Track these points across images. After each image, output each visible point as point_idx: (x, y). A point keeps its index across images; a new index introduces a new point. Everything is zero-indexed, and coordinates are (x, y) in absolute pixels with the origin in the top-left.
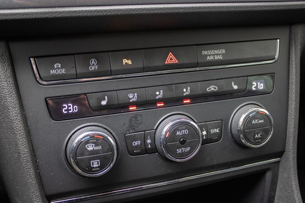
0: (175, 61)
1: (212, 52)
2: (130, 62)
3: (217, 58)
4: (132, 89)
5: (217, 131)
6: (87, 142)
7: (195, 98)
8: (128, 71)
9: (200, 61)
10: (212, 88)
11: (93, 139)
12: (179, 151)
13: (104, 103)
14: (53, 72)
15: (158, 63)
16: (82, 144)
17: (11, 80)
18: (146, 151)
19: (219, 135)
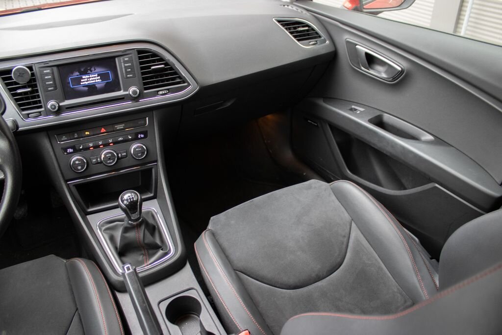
0: (105, 131)
1: (119, 126)
2: (88, 133)
3: (121, 128)
4: (91, 142)
5: (125, 154)
6: (76, 161)
7: (114, 143)
8: (88, 136)
9: (114, 129)
10: (121, 139)
11: (77, 160)
12: (108, 162)
13: (81, 148)
14: (63, 139)
15: (98, 132)
16: (74, 161)
17: (50, 144)
18: (98, 163)
19: (126, 156)
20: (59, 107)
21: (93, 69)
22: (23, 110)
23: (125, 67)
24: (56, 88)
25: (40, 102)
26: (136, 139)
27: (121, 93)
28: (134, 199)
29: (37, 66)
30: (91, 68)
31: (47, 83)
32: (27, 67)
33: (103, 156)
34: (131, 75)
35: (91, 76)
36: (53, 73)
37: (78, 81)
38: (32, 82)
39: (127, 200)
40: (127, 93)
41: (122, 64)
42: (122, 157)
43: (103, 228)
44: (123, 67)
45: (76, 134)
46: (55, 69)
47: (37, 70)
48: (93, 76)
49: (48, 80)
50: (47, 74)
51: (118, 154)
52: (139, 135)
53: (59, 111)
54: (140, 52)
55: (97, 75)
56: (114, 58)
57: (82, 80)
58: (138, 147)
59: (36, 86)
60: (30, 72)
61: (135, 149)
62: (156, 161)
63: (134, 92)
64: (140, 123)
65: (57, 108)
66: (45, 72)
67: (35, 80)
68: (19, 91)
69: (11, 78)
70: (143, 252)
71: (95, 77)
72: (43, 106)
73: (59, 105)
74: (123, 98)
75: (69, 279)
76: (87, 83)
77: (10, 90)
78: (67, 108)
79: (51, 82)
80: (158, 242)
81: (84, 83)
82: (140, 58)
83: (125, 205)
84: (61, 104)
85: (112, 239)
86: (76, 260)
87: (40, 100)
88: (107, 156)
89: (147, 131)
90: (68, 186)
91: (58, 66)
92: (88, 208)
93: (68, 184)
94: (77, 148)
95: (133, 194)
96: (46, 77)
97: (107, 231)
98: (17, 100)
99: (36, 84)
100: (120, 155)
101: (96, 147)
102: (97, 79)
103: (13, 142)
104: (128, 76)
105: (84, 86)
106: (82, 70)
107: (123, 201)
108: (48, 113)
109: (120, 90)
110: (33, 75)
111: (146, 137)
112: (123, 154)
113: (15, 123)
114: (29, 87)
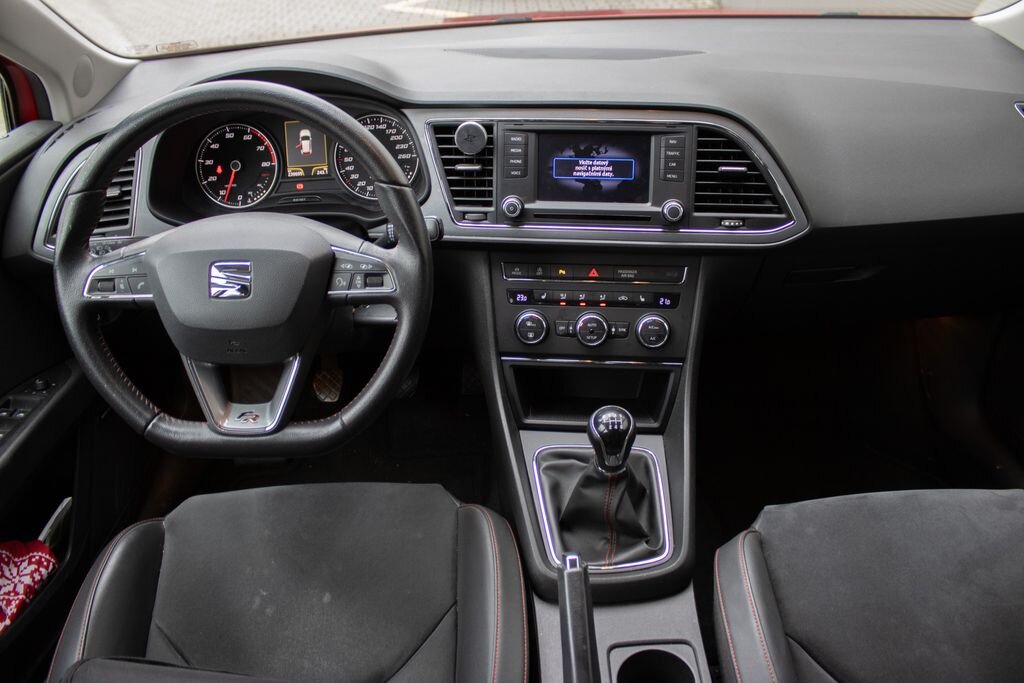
0: (596, 275)
1: (625, 272)
2: (564, 272)
3: (628, 276)
4: (563, 291)
5: (624, 330)
6: (528, 320)
7: (610, 303)
8: (562, 277)
9: (616, 277)
10: (623, 298)
11: (531, 319)
12: (588, 338)
13: (543, 297)
14: (513, 273)
15: (583, 275)
16: (524, 321)
17: (488, 276)
18: (567, 334)
19: (625, 335)
20: (523, 209)
21: (602, 150)
22: (458, 203)
23: (667, 157)
24: (524, 174)
25: (490, 194)
26: (652, 305)
27: (647, 207)
28: (621, 427)
29: (502, 126)
30: (600, 146)
31: (512, 161)
32: (483, 125)
33: (580, 324)
34: (674, 176)
35: (595, 163)
36: (526, 145)
37: (569, 166)
38: (485, 156)
39: (607, 425)
40: (660, 209)
41: (663, 149)
42: (617, 335)
43: (545, 464)
44: (663, 156)
45: (540, 269)
46: (532, 137)
47: (500, 133)
48: (598, 163)
49: (516, 157)
50: (516, 145)
51: (610, 327)
52: (662, 299)
53: (521, 218)
54: (703, 131)
55: (607, 163)
56: (647, 135)
57: (577, 168)
58: (654, 323)
59: (490, 163)
60: (486, 136)
61: (646, 325)
62: (683, 360)
63: (674, 211)
64: (669, 274)
65: (518, 212)
66: (512, 139)
67: (491, 152)
68: (460, 167)
69: (451, 141)
70: (608, 535)
71: (603, 166)
72: (494, 203)
73: (523, 207)
74: (648, 219)
75: (457, 540)
76: (584, 174)
77: (445, 162)
78: (536, 216)
79: (519, 162)
80: (643, 523)
81: (578, 174)
82: (700, 144)
83: (600, 433)
84: (527, 206)
85: (555, 490)
86: (478, 511)
87: (492, 191)
88: (589, 325)
89: (679, 295)
90: (501, 364)
91: (538, 132)
92: (527, 416)
93: (502, 361)
94: (536, 296)
95: (621, 416)
96: (513, 150)
97: (549, 472)
98: (451, 183)
99: (492, 160)
100: (613, 330)
101: (573, 302)
102: (607, 172)
103: (427, 262)
104: (669, 176)
105: (577, 180)
106: (582, 148)
107: (597, 424)
108: (500, 218)
109: (646, 201)
110: (490, 141)
111: (673, 305)
112: (620, 330)
113: (439, 224)
114: (478, 162)
